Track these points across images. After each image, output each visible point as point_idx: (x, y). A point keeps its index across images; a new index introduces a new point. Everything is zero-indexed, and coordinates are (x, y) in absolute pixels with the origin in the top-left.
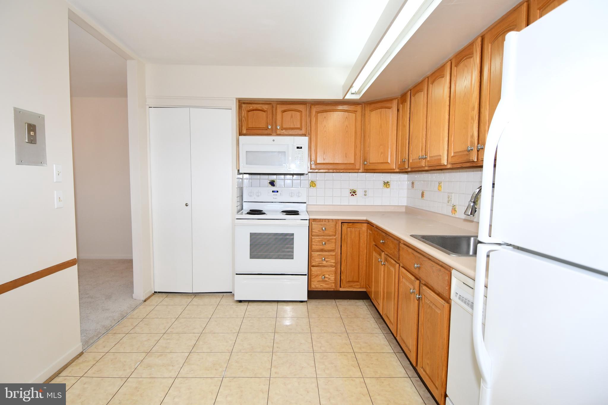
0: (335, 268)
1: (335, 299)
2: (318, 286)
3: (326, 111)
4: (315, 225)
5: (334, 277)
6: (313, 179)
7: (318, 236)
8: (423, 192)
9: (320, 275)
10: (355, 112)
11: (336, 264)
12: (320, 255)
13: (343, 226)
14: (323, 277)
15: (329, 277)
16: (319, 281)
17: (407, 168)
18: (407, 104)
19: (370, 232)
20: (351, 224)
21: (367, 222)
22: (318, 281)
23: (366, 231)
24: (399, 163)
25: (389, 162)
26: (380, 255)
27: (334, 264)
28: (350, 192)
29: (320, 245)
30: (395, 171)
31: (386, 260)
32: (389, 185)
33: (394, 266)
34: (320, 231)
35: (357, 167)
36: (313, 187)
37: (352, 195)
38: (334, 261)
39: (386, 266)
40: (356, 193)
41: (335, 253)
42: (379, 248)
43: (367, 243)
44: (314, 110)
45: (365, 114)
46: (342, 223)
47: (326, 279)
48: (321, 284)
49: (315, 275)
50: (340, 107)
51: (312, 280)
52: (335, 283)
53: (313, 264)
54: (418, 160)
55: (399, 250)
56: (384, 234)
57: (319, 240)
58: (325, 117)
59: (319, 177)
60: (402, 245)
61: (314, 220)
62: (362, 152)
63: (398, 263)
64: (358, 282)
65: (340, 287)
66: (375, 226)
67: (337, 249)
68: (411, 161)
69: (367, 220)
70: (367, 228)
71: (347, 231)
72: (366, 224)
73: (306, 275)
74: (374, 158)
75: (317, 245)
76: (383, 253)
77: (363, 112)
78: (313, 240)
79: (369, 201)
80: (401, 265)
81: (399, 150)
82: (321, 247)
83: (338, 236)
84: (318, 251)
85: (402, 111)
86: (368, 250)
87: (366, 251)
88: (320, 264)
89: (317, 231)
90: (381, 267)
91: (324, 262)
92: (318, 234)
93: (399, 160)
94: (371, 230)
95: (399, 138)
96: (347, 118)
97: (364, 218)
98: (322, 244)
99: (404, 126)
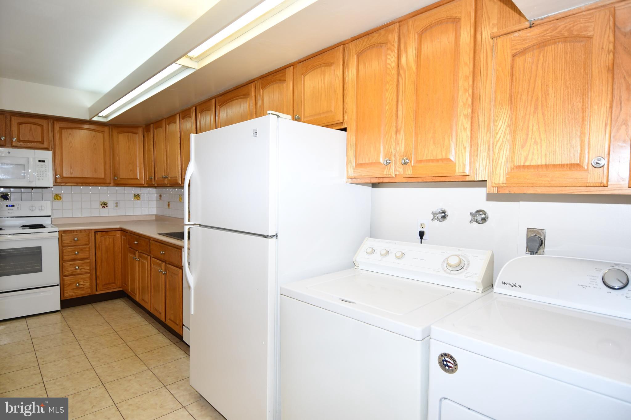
0: (90, 274)
1: (90, 303)
2: (72, 294)
3: (71, 128)
4: (65, 236)
5: (89, 283)
6: (57, 192)
7: (69, 246)
8: (169, 203)
9: (74, 283)
10: (103, 132)
11: (91, 270)
12: (72, 264)
13: (96, 235)
14: (78, 284)
15: (84, 283)
16: (73, 289)
17: (154, 184)
18: (151, 133)
19: (124, 238)
20: (105, 233)
21: (121, 230)
22: (71, 290)
23: (120, 238)
24: (148, 180)
25: (138, 178)
26: (135, 254)
27: (88, 271)
28: (101, 204)
29: (73, 255)
30: (144, 186)
31: (140, 256)
32: (139, 197)
33: (146, 259)
34: (72, 242)
35: (108, 181)
36: (58, 200)
37: (102, 207)
38: (88, 268)
39: (140, 261)
40: (107, 205)
41: (89, 260)
42: (133, 249)
43: (121, 248)
44: (57, 126)
45: (112, 136)
46: (95, 232)
47: (81, 286)
48: (76, 292)
49: (68, 284)
50: (86, 126)
51: (66, 289)
52: (91, 287)
53: (66, 273)
54: (162, 179)
55: (150, 246)
56: (137, 237)
57: (71, 250)
58: (70, 134)
59: (64, 190)
60: (151, 242)
61: (65, 232)
62: (112, 168)
63: (149, 256)
64: (114, 283)
65: (96, 291)
66: (128, 232)
67: (91, 256)
68: (157, 179)
69: (120, 228)
70: (121, 234)
71: (101, 240)
72: (120, 231)
73: (58, 285)
74: (124, 174)
75: (68, 255)
76: (137, 252)
77: (111, 133)
78: (65, 251)
79: (120, 212)
80: (152, 256)
81: (146, 168)
82: (74, 257)
83: (92, 244)
84: (70, 261)
85: (147, 137)
86: (123, 254)
87: (120, 255)
88: (74, 273)
89: (68, 242)
90: (136, 263)
91: (78, 271)
92: (69, 244)
93: (147, 177)
94: (125, 236)
95: (146, 158)
96: (94, 136)
97: (118, 226)
98: (74, 254)
99: (150, 151)
